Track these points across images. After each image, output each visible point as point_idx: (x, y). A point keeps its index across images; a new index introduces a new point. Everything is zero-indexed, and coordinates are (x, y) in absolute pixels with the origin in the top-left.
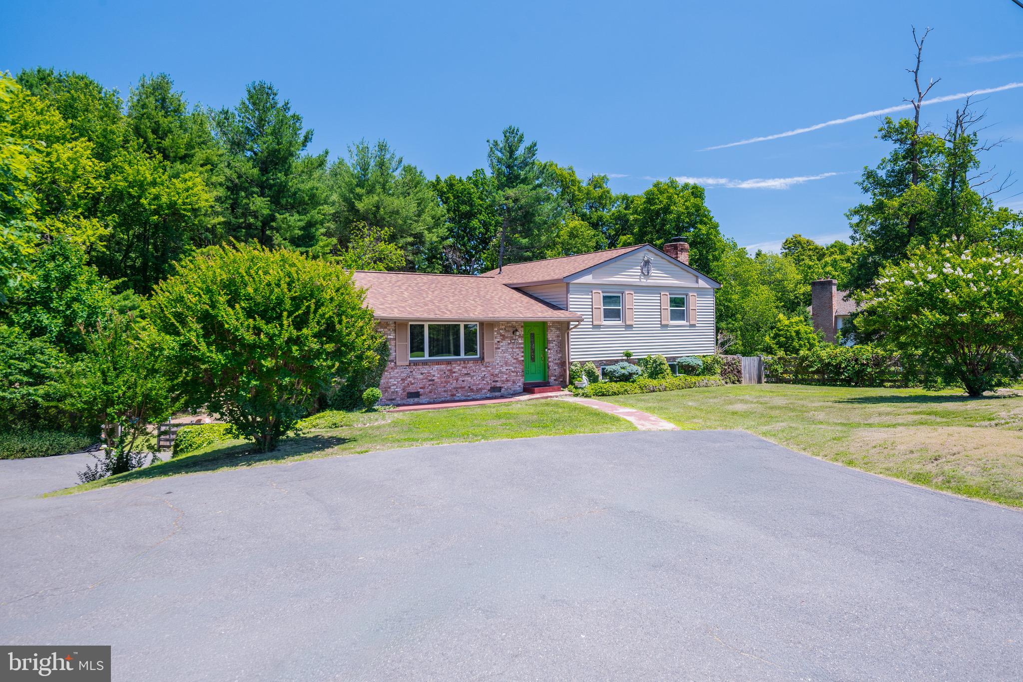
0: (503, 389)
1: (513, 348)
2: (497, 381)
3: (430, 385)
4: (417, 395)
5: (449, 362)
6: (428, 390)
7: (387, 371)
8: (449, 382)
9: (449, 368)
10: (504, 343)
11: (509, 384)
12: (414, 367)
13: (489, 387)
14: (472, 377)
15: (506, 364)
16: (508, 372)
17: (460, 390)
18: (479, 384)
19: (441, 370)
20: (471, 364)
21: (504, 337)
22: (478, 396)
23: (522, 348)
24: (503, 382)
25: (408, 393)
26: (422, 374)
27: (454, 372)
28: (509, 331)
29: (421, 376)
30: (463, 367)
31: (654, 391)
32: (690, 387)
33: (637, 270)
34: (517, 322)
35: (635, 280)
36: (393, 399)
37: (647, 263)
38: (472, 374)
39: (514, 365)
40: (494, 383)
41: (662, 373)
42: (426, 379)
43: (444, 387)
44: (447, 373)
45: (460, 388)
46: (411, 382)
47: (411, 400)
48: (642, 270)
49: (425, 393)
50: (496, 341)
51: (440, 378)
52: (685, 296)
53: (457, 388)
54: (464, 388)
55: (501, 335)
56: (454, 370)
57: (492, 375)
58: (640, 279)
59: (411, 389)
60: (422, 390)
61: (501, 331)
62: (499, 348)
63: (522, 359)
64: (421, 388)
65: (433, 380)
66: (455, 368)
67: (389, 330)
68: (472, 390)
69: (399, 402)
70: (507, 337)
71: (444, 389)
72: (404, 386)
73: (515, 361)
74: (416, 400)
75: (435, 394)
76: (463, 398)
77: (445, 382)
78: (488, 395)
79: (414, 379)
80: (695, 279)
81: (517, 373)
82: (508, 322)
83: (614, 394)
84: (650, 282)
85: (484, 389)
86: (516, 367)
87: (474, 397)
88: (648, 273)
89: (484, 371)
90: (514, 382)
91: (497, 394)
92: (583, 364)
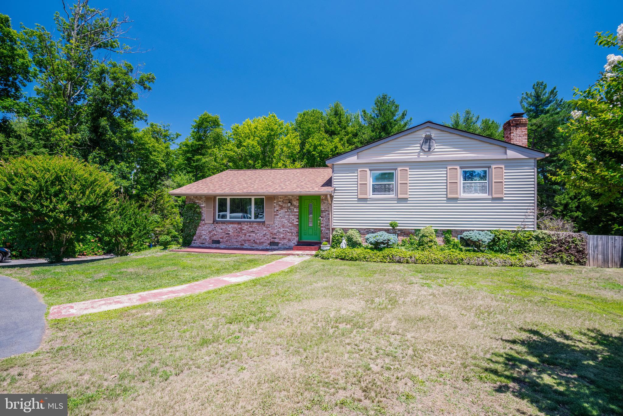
0: (280, 245)
1: (289, 215)
2: (275, 238)
3: (227, 237)
4: (218, 242)
5: (239, 223)
6: (225, 240)
7: (200, 226)
8: (239, 236)
9: (240, 227)
10: (282, 211)
11: (285, 241)
12: (217, 225)
13: (269, 242)
14: (256, 234)
15: (283, 226)
16: (284, 232)
17: (247, 242)
18: (261, 239)
19: (234, 228)
20: (255, 225)
21: (282, 207)
22: (261, 247)
23: (297, 215)
24: (280, 239)
25: (213, 240)
26: (222, 229)
27: (243, 230)
28: (286, 203)
29: (221, 231)
30: (250, 227)
31: (399, 262)
32: (452, 264)
33: (416, 148)
34: (292, 196)
35: (413, 157)
36: (204, 243)
37: (428, 139)
38: (256, 232)
39: (290, 228)
40: (273, 240)
41: (423, 245)
42: (224, 232)
43: (236, 239)
44: (238, 230)
45: (248, 240)
46: (214, 234)
47: (214, 245)
48: (421, 147)
49: (223, 242)
50: (276, 209)
51: (233, 233)
52: (487, 169)
53: (246, 240)
54: (250, 240)
55: (280, 206)
56: (243, 228)
57: (272, 234)
58: (419, 155)
59: (215, 238)
60: (221, 240)
61: (280, 203)
62: (278, 215)
63: (297, 223)
64: (221, 238)
65: (229, 234)
66: (244, 227)
67: (202, 201)
68: (256, 243)
69: (207, 246)
70: (284, 207)
71: (236, 240)
72: (210, 236)
73: (290, 225)
74: (218, 245)
75: (230, 242)
76: (249, 247)
77: (237, 236)
78: (268, 247)
79: (217, 232)
80: (503, 150)
81: (292, 233)
82: (286, 196)
83: (352, 259)
84: (432, 157)
85: (265, 243)
86: (291, 229)
87: (257, 247)
88: (430, 148)
89: (265, 230)
90: (289, 240)
91: (275, 247)
92: (345, 230)
